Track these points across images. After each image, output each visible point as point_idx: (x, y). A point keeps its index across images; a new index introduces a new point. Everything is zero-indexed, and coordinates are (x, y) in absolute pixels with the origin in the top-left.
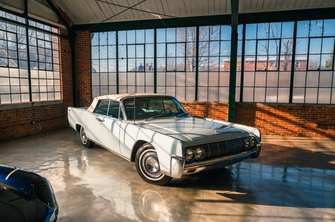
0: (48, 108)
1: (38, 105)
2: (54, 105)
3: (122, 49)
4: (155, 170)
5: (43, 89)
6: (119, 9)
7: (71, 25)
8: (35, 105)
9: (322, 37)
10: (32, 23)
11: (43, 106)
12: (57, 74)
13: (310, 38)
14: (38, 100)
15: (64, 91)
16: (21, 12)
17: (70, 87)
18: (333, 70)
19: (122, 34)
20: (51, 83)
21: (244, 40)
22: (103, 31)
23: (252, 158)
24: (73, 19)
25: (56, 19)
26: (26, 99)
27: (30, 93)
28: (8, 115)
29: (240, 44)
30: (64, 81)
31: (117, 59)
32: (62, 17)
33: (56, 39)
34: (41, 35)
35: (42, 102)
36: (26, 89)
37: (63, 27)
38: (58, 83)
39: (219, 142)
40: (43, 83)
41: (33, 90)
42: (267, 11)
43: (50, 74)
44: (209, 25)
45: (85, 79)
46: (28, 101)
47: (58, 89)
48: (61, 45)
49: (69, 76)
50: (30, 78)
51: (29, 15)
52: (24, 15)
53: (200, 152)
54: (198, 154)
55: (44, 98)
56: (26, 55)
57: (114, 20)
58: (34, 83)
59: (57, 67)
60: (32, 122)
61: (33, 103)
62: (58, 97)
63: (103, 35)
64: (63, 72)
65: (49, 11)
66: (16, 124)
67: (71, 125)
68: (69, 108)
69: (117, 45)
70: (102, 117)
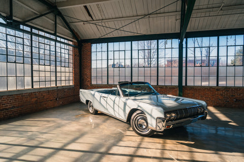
0: (66, 90)
1: (60, 88)
2: (69, 88)
3: (111, 54)
4: (144, 127)
5: (63, 78)
6: (110, 30)
7: (79, 39)
8: (58, 88)
9: (235, 46)
10: (58, 39)
11: (63, 89)
12: (71, 69)
13: (227, 46)
14: (60, 85)
15: (75, 80)
16: (53, 32)
17: (78, 77)
18: (243, 66)
19: (111, 44)
20: (67, 74)
21: (186, 48)
22: (99, 43)
23: (202, 119)
24: (81, 36)
25: (71, 37)
26: (53, 85)
27: (56, 81)
28: (44, 94)
29: (184, 50)
30: (75, 74)
31: (108, 60)
32: (75, 35)
33: (71, 48)
34: (63, 46)
35: (63, 86)
36: (53, 78)
37: (75, 41)
38: (71, 75)
39: (184, 109)
40: (63, 74)
41: (58, 79)
42: (200, 30)
43: (67, 69)
44: (165, 39)
45: (87, 72)
46: (55, 85)
47: (71, 78)
48: (74, 51)
49: (78, 70)
50: (56, 72)
51: (58, 34)
52: (55, 34)
53: (173, 115)
54: (172, 116)
55: (63, 84)
56: (54, 57)
57: (106, 37)
58: (58, 74)
59: (71, 65)
60: (56, 99)
61: (57, 87)
62: (71, 83)
63: (99, 46)
64: (75, 68)
65: (68, 31)
66: (48, 100)
67: (82, 100)
68: (81, 90)
69: (108, 51)
70: (106, 95)
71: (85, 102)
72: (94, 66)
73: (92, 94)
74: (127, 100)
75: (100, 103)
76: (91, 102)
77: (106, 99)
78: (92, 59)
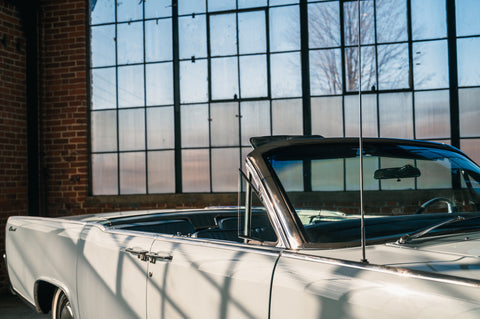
3: (192, 30)
31: (176, 61)
67: (17, 287)
68: (12, 221)
69: (175, 17)
70: (159, 244)
71: (30, 296)
72: (101, 98)
73: (68, 241)
74: (348, 270)
75: (118, 298)
76: (64, 300)
77: (157, 269)
78: (95, 62)
